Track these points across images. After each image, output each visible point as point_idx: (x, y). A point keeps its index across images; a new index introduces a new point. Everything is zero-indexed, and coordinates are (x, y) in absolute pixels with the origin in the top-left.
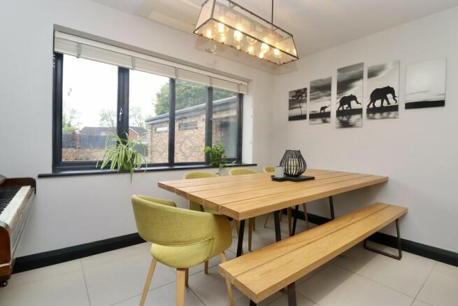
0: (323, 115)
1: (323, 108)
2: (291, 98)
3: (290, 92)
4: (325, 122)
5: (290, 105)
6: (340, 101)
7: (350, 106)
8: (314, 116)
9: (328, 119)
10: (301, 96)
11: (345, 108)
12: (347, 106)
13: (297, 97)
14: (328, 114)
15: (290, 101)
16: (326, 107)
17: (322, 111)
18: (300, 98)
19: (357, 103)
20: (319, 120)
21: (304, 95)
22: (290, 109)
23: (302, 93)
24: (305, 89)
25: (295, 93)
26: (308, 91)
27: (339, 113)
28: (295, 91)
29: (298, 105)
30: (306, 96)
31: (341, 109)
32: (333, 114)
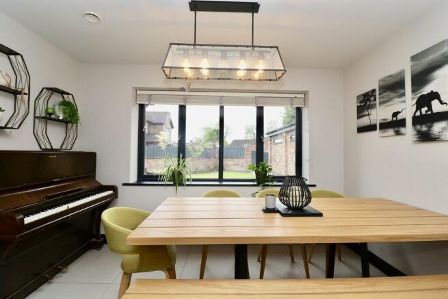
0: (396, 124)
1: (395, 114)
2: (359, 104)
3: (358, 97)
4: (398, 133)
5: (358, 113)
6: (417, 103)
7: (430, 108)
8: (385, 126)
9: (402, 130)
10: (369, 100)
11: (424, 112)
12: (426, 109)
13: (365, 102)
14: (402, 123)
15: (358, 107)
16: (399, 112)
17: (395, 119)
18: (368, 103)
19: (442, 103)
20: (391, 132)
21: (372, 99)
22: (359, 117)
23: (370, 96)
24: (374, 91)
25: (362, 97)
26: (377, 93)
27: (417, 121)
28: (362, 95)
29: (366, 113)
30: (375, 100)
31: (418, 114)
32: (409, 122)
